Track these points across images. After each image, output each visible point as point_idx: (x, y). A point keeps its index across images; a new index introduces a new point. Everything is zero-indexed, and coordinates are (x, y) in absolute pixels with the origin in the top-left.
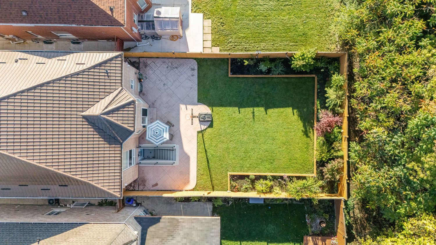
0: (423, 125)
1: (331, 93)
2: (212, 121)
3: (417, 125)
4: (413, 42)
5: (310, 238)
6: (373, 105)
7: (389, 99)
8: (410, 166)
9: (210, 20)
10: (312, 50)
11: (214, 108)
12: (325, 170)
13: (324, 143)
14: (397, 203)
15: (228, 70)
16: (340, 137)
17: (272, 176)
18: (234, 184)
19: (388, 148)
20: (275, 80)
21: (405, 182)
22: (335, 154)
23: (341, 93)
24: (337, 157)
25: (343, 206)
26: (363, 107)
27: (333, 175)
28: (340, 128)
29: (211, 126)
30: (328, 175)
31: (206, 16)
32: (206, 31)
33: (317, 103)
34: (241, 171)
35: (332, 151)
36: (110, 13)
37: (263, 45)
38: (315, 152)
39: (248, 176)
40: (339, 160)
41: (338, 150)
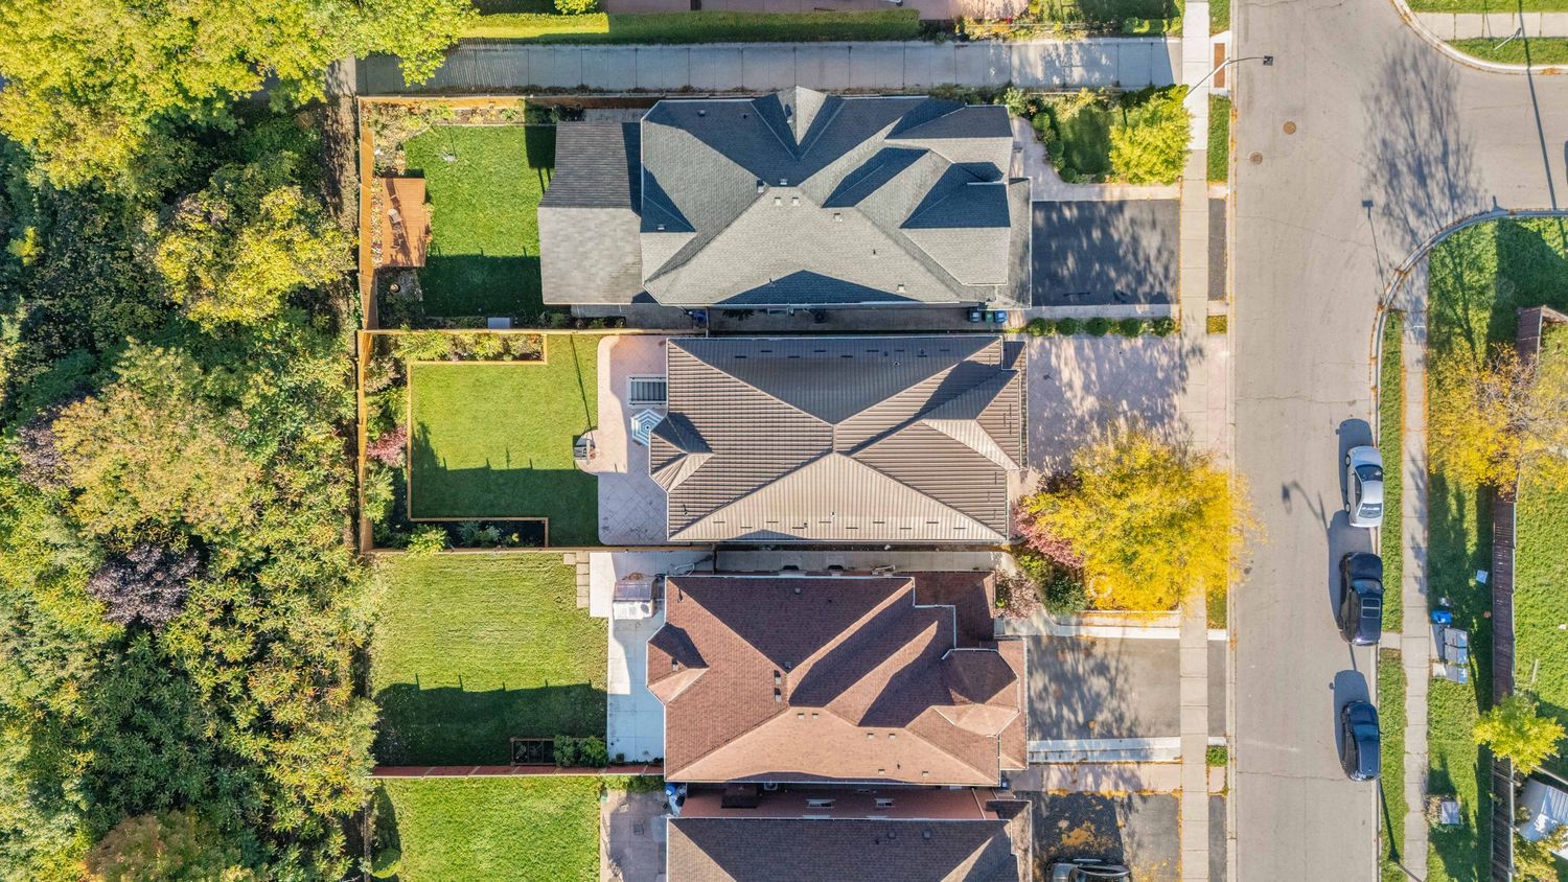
0: (260, 445)
1: (384, 490)
2: (575, 445)
3: (267, 445)
4: (273, 556)
5: (416, 264)
6: (323, 472)
7: (301, 480)
8: (275, 390)
9: (579, 606)
10: (412, 556)
11: (572, 467)
12: (392, 375)
13: (396, 413)
14: (289, 335)
15: (550, 528)
16: (371, 425)
17: (475, 359)
18: (536, 347)
19: (303, 413)
20: (474, 513)
21: (279, 367)
22: (377, 398)
23: (370, 492)
24: (374, 394)
25: (365, 321)
26: (337, 471)
27: (380, 368)
28: (370, 439)
29: (576, 438)
30: (387, 366)
31: (585, 611)
32: (585, 589)
33: (407, 477)
34: (526, 367)
35: (382, 402)
36: (683, 593)
37: (494, 569)
38: (409, 399)
39: (515, 358)
40: (371, 390)
41: (372, 404)
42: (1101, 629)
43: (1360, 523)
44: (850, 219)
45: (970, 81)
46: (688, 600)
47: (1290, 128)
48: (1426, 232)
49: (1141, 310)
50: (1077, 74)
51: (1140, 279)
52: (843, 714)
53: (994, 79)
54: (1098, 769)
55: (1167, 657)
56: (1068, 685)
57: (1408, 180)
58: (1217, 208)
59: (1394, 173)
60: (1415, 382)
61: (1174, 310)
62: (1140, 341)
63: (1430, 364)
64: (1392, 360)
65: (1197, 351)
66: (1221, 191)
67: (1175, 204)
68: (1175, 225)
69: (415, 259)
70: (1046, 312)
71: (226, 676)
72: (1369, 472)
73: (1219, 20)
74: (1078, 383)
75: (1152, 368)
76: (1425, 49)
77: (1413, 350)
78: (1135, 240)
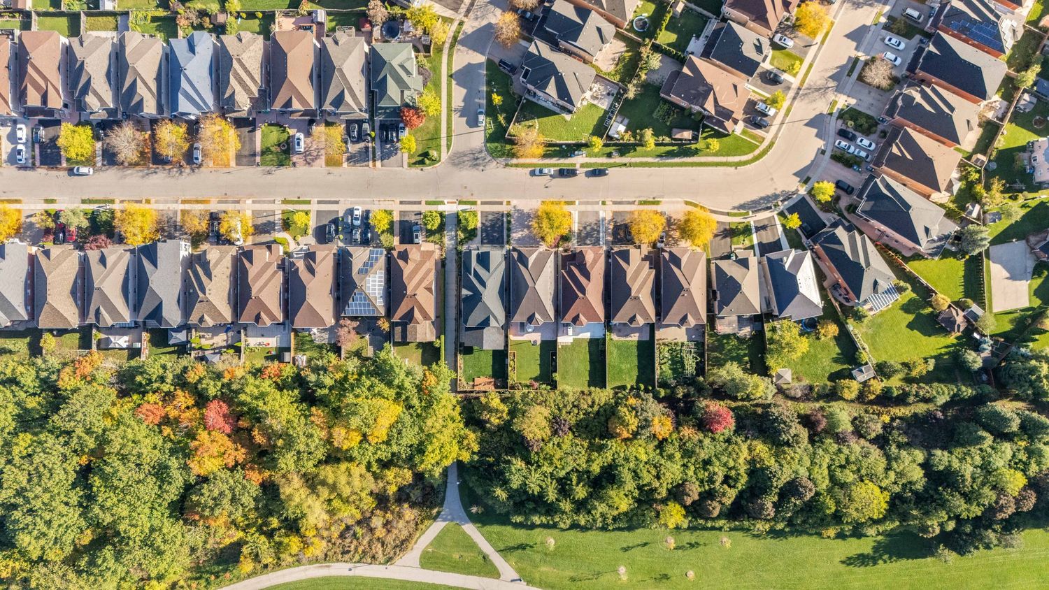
1: (544, 386)
2: (535, 345)
10: (559, 380)
11: (539, 346)
12: (518, 385)
15: (553, 351)
17: (515, 367)
18: (512, 353)
20: (549, 367)
23: (544, 388)
25: (507, 390)
27: (517, 387)
29: (533, 345)
31: (571, 343)
32: (566, 343)
33: (541, 382)
34: (517, 356)
37: (561, 362)
38: (524, 381)
39: (515, 358)
42: (576, 228)
43: (552, 173)
44: (488, 284)
45: (455, 257)
46: (566, 317)
47: (466, 187)
48: (489, 158)
49: (505, 220)
50: (453, 233)
51: (498, 219)
52: (587, 285)
53: (454, 252)
54: (607, 229)
55: (582, 214)
56: (588, 235)
57: (478, 162)
58: (483, 203)
59: (477, 165)
60: (521, 161)
61: (505, 212)
62: (512, 220)
63: (518, 157)
64: (516, 165)
65: (515, 207)
66: (479, 202)
67: (482, 212)
68: (486, 212)
69: (493, 380)
70: (505, 240)
71: (581, 413)
72: (541, 171)
73: (442, 203)
74: (521, 233)
75: (518, 217)
76: (450, 158)
77: (514, 161)
78: (491, 220)
